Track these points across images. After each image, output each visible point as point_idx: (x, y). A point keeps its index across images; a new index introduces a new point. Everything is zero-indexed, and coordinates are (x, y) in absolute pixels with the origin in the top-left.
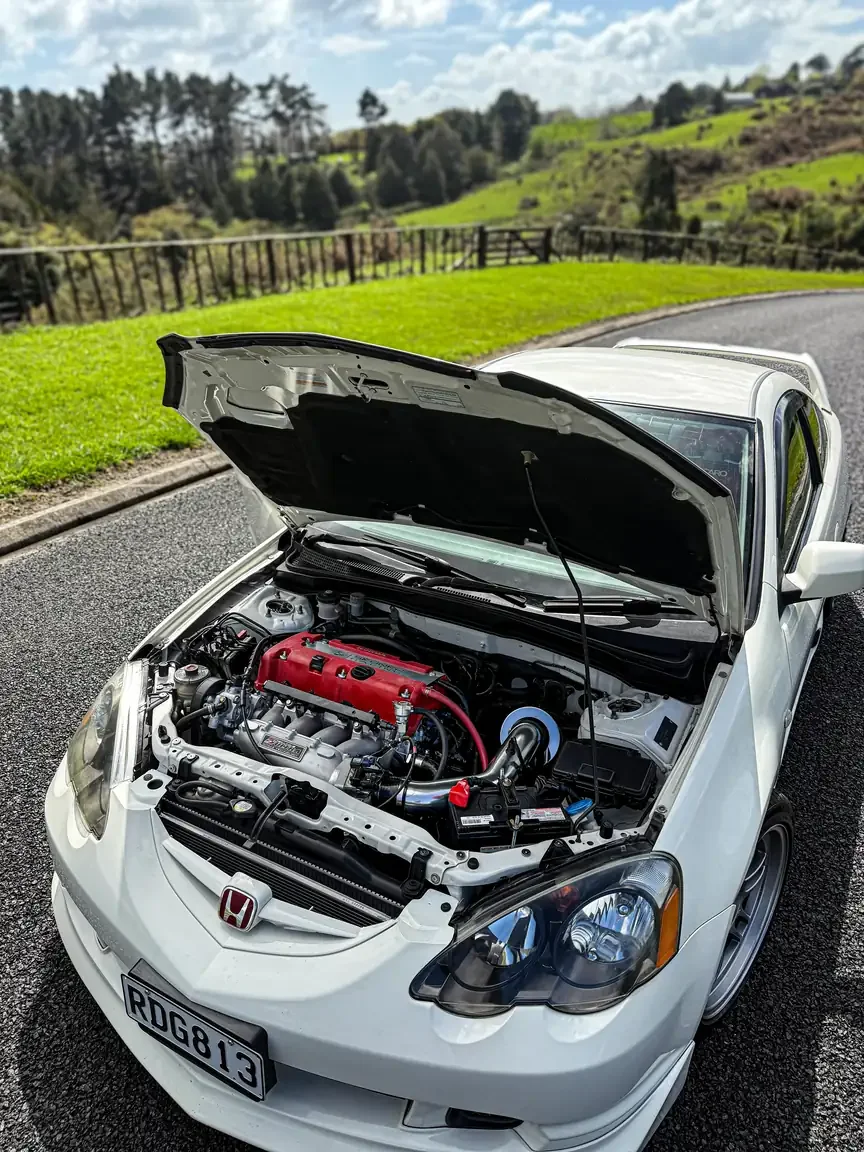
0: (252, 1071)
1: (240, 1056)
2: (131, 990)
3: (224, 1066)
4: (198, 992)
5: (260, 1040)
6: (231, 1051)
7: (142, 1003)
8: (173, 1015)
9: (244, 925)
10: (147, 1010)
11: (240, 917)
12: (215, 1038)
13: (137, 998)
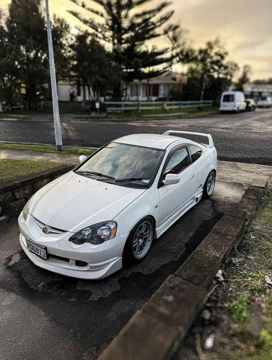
0: (44, 254)
1: (43, 251)
2: (28, 243)
3: (41, 254)
4: (37, 242)
5: (46, 249)
6: (41, 251)
7: (29, 246)
8: (34, 246)
9: (46, 232)
10: (30, 247)
11: (45, 231)
12: (39, 249)
13: (29, 245)
